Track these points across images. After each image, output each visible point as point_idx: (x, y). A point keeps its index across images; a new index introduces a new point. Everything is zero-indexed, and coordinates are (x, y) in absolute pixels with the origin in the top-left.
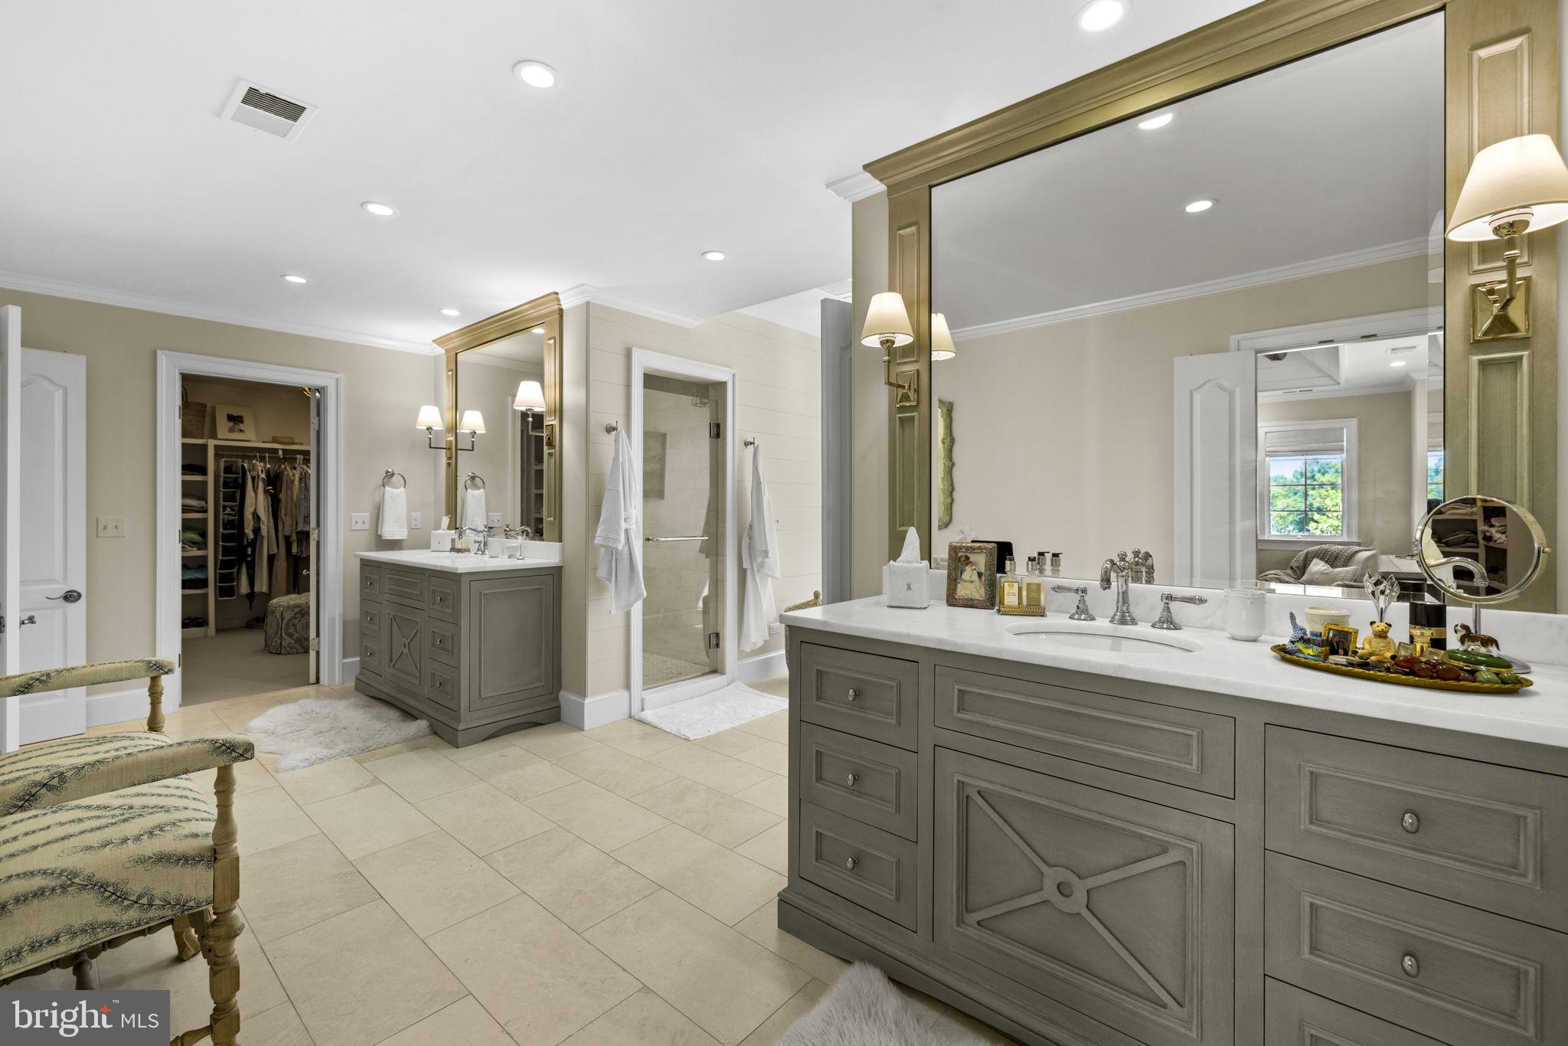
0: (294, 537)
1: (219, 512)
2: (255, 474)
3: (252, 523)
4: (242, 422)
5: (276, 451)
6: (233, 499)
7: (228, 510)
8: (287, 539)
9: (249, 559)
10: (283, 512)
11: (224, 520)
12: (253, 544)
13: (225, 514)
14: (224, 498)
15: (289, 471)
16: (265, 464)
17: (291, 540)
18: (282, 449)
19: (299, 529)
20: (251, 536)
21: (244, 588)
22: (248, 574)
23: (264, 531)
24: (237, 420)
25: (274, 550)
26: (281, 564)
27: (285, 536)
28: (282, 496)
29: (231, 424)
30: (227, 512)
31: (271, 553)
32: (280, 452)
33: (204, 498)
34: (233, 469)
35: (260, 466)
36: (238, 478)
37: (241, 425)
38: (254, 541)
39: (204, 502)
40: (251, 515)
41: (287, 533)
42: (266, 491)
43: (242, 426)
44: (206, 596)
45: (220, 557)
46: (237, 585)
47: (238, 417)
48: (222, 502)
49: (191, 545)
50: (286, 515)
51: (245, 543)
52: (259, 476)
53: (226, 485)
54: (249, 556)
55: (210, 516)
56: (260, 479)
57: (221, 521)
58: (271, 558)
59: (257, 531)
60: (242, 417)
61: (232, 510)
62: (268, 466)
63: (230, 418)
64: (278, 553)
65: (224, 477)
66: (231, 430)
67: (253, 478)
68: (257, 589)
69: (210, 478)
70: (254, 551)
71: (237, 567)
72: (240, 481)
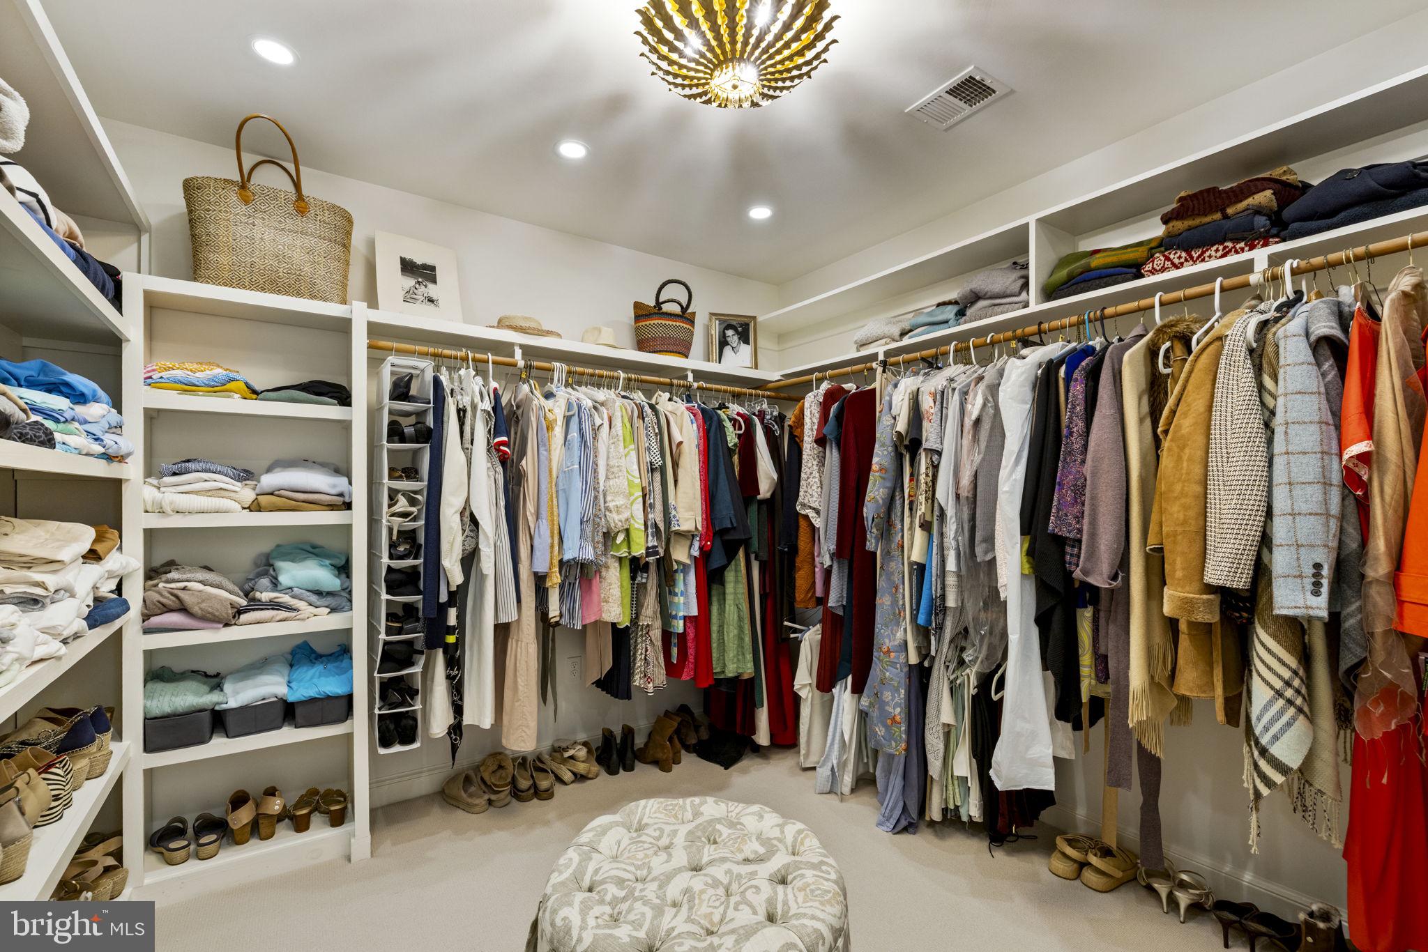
0: (556, 579)
1: (380, 505)
2: (466, 401)
3: (459, 538)
4: (434, 281)
5: (504, 348)
6: (411, 473)
7: (402, 504)
8: (540, 581)
9: (451, 639)
10: (531, 508)
11: (390, 530)
12: (458, 597)
13: (393, 515)
14: (391, 470)
15: (538, 400)
16: (485, 379)
17: (548, 584)
18: (521, 346)
19: (568, 556)
20: (457, 577)
21: (439, 720)
22: (449, 678)
23: (487, 563)
24: (422, 275)
25: (509, 616)
26: (526, 649)
27: (536, 574)
28: (528, 464)
29: (410, 282)
30: (397, 509)
31: (503, 619)
32: (518, 353)
33: (344, 470)
34: (413, 392)
35: (474, 384)
36: (425, 412)
37: (430, 286)
38: (464, 588)
39: (345, 480)
40: (458, 517)
41: (541, 567)
42: (493, 448)
43: (432, 290)
44: (349, 738)
45: (383, 636)
46: (424, 710)
47: (425, 267)
48: (386, 480)
49: (314, 598)
50: (538, 516)
51: (444, 598)
52: (474, 407)
53: (395, 432)
54: (450, 630)
55: (358, 518)
56: (479, 413)
57: (385, 532)
58: (503, 632)
59: (470, 560)
60: (433, 268)
61: (412, 502)
62: (493, 384)
63: (408, 267)
64: (518, 621)
65: (391, 412)
66: (409, 297)
67: (461, 413)
68: (468, 719)
69: (358, 414)
70: (461, 617)
71: (422, 662)
72: (430, 421)
